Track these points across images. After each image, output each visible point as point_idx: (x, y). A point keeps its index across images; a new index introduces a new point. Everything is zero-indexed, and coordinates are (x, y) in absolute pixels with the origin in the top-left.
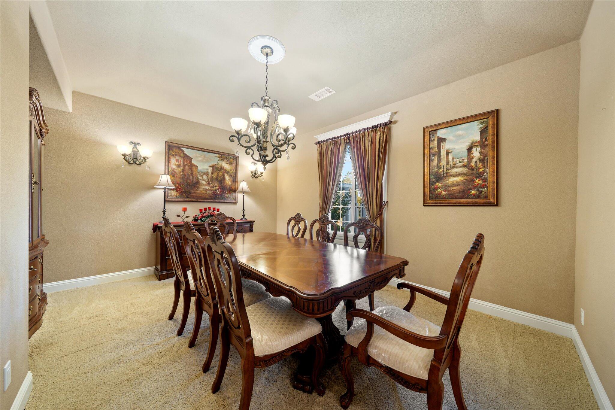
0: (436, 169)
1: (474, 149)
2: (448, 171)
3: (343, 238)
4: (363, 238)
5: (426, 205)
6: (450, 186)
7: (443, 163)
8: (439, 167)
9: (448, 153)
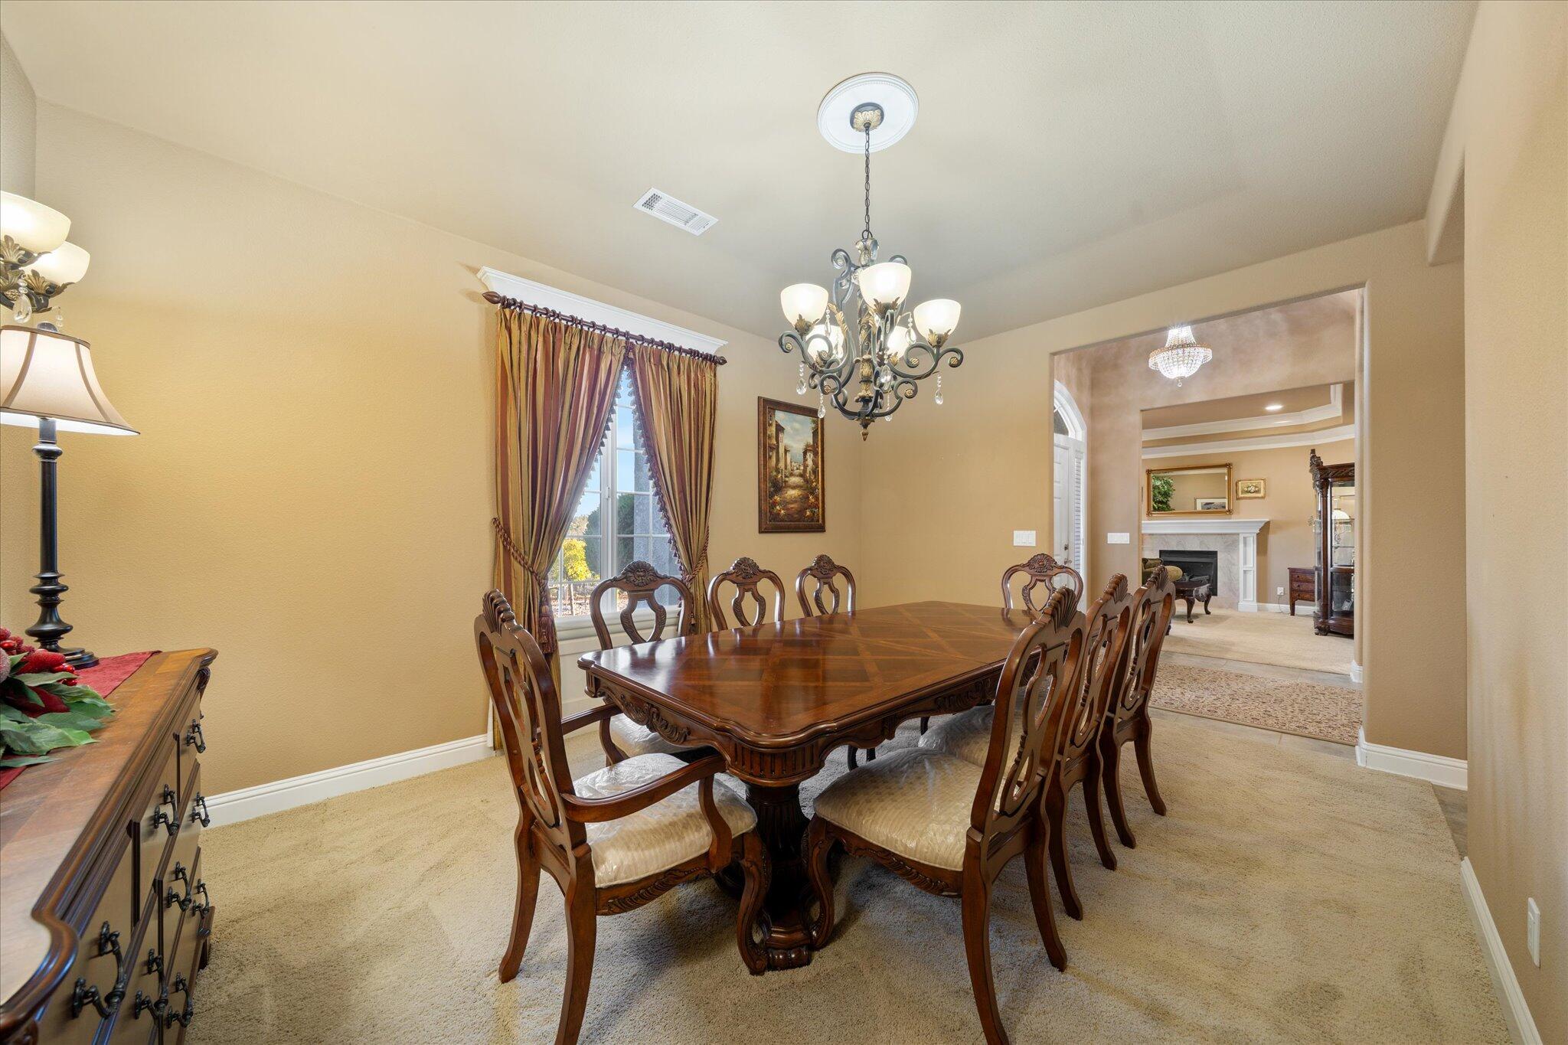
0: (775, 473)
1: (808, 454)
2: (787, 479)
3: (592, 624)
4: (648, 615)
5: (761, 532)
6: (789, 503)
7: (782, 465)
8: (778, 470)
9: (786, 451)
